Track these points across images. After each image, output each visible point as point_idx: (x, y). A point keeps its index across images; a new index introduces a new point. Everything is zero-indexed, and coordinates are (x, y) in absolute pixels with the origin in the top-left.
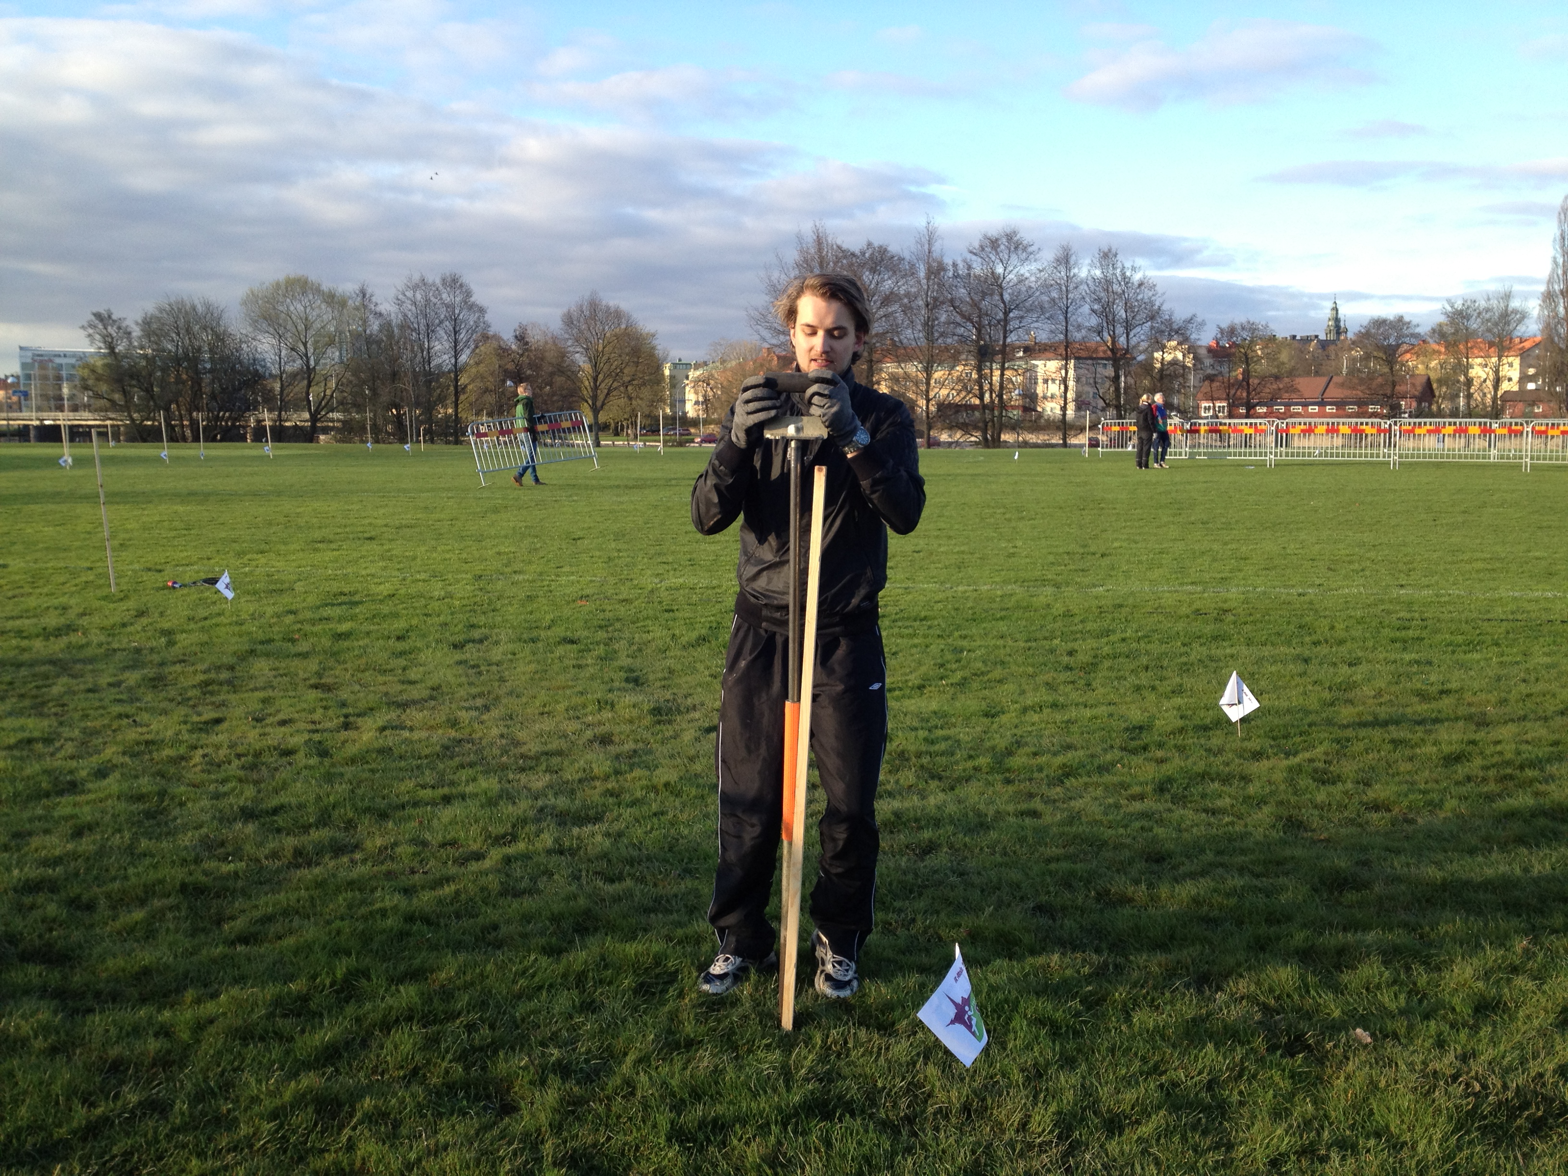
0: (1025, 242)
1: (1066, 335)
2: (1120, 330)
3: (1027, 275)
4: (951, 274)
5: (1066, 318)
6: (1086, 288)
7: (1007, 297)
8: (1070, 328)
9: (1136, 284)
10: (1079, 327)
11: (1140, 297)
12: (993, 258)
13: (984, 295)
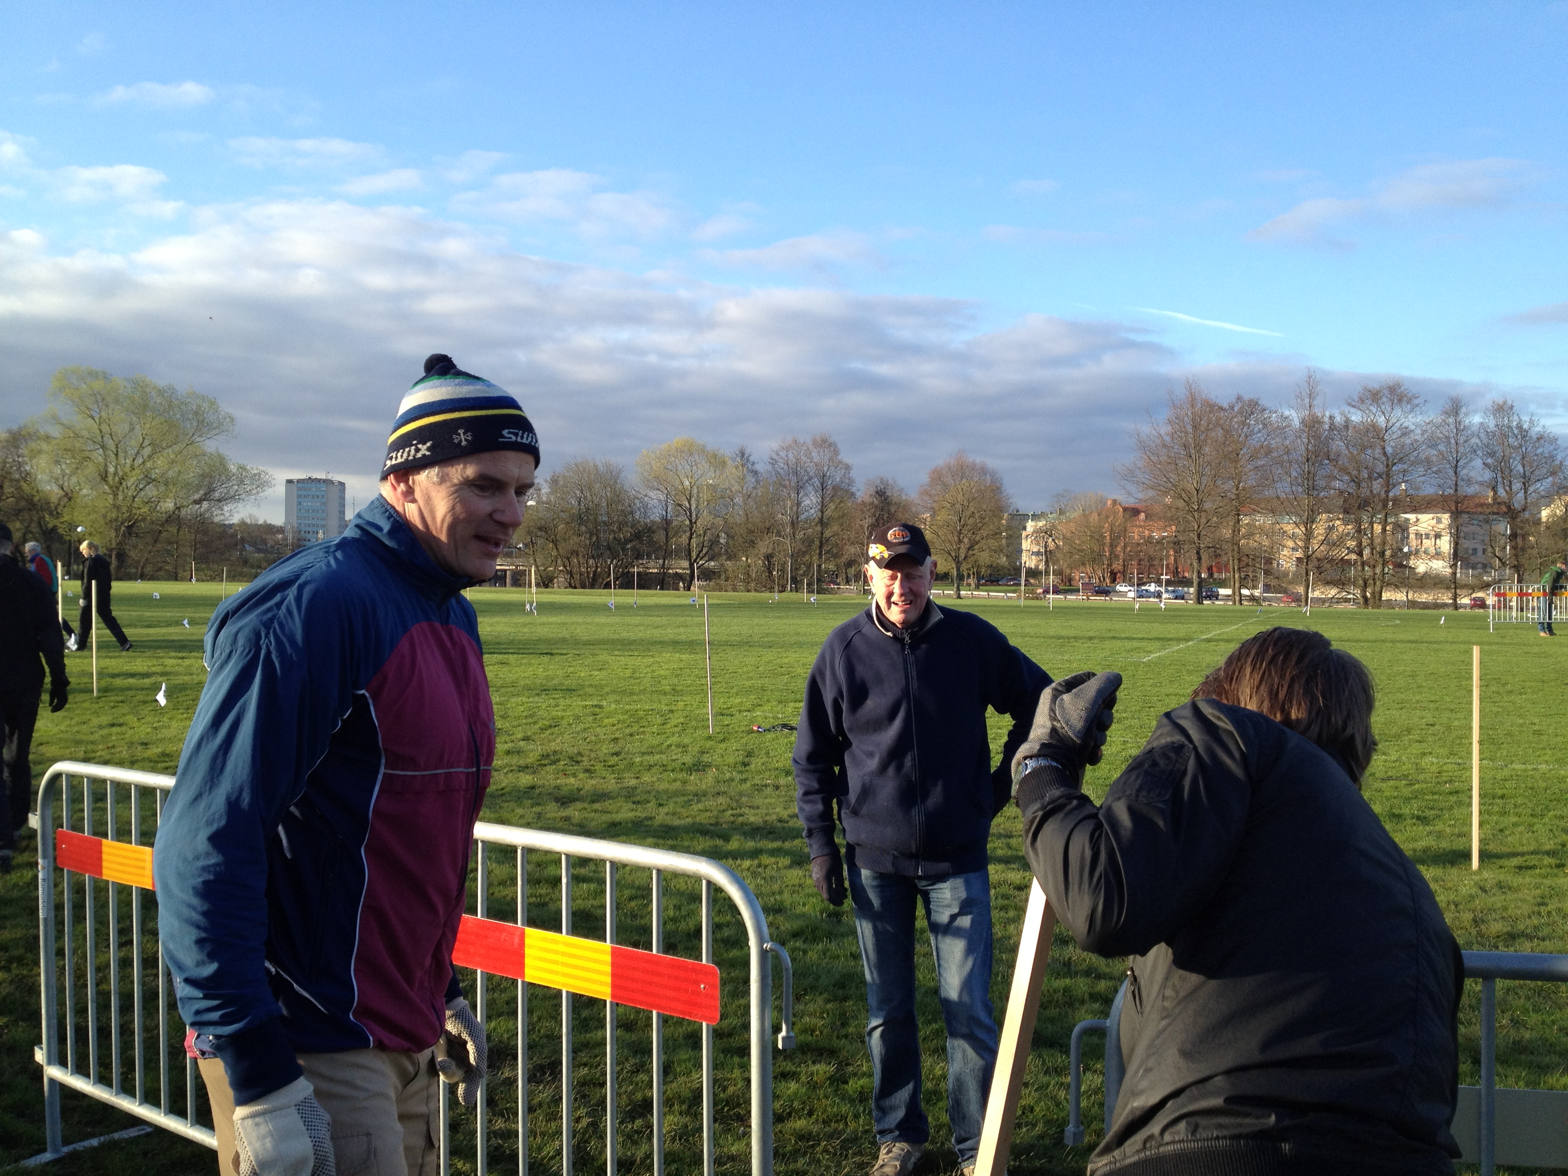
0: (1410, 395)
1: (1456, 490)
2: (1517, 485)
3: (1412, 427)
4: (1327, 427)
5: (1456, 473)
6: (1477, 441)
7: (1389, 450)
8: (1460, 483)
9: (1535, 437)
10: (1469, 481)
11: (1540, 451)
12: (1374, 410)
13: (1363, 448)
